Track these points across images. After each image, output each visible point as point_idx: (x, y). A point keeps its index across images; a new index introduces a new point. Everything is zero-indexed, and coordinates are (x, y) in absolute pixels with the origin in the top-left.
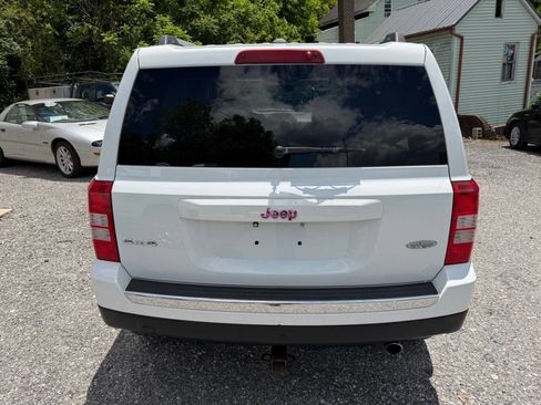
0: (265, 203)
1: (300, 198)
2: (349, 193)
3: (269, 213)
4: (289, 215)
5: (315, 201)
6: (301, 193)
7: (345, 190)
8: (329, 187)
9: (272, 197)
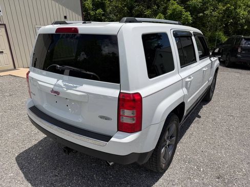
0: (52, 87)
1: (62, 87)
2: (77, 89)
3: (53, 91)
4: (57, 93)
5: (65, 89)
6: (62, 85)
7: (76, 87)
8: (72, 85)
9: (55, 85)
